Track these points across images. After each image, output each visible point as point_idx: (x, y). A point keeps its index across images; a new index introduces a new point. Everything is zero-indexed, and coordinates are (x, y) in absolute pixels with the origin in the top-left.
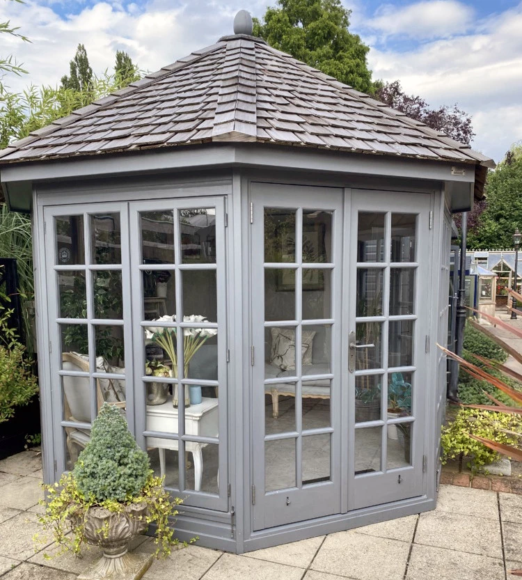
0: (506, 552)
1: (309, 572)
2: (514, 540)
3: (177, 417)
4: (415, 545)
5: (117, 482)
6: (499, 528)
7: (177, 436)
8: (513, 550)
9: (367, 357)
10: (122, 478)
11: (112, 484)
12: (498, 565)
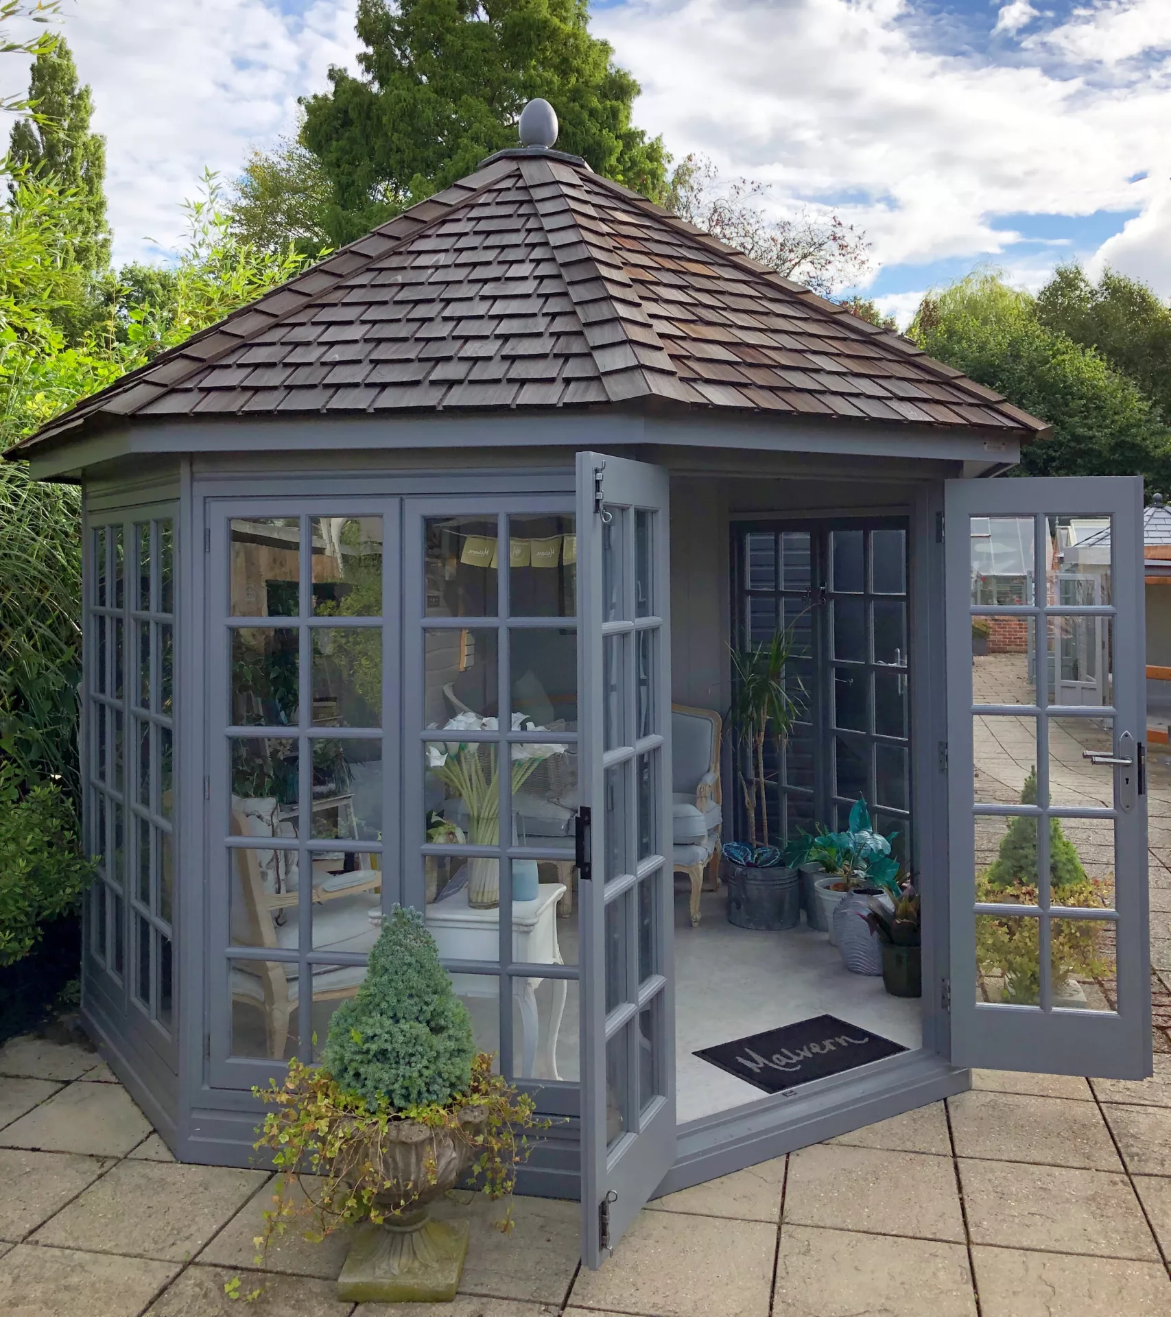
0: (1127, 1159)
1: (784, 1228)
2: (1133, 1136)
3: (497, 927)
4: (959, 1160)
5: (433, 1067)
6: (1100, 1117)
7: (497, 966)
8: (1137, 1155)
9: (762, 775)
10: (442, 1060)
11: (426, 1073)
12: (1120, 1184)
